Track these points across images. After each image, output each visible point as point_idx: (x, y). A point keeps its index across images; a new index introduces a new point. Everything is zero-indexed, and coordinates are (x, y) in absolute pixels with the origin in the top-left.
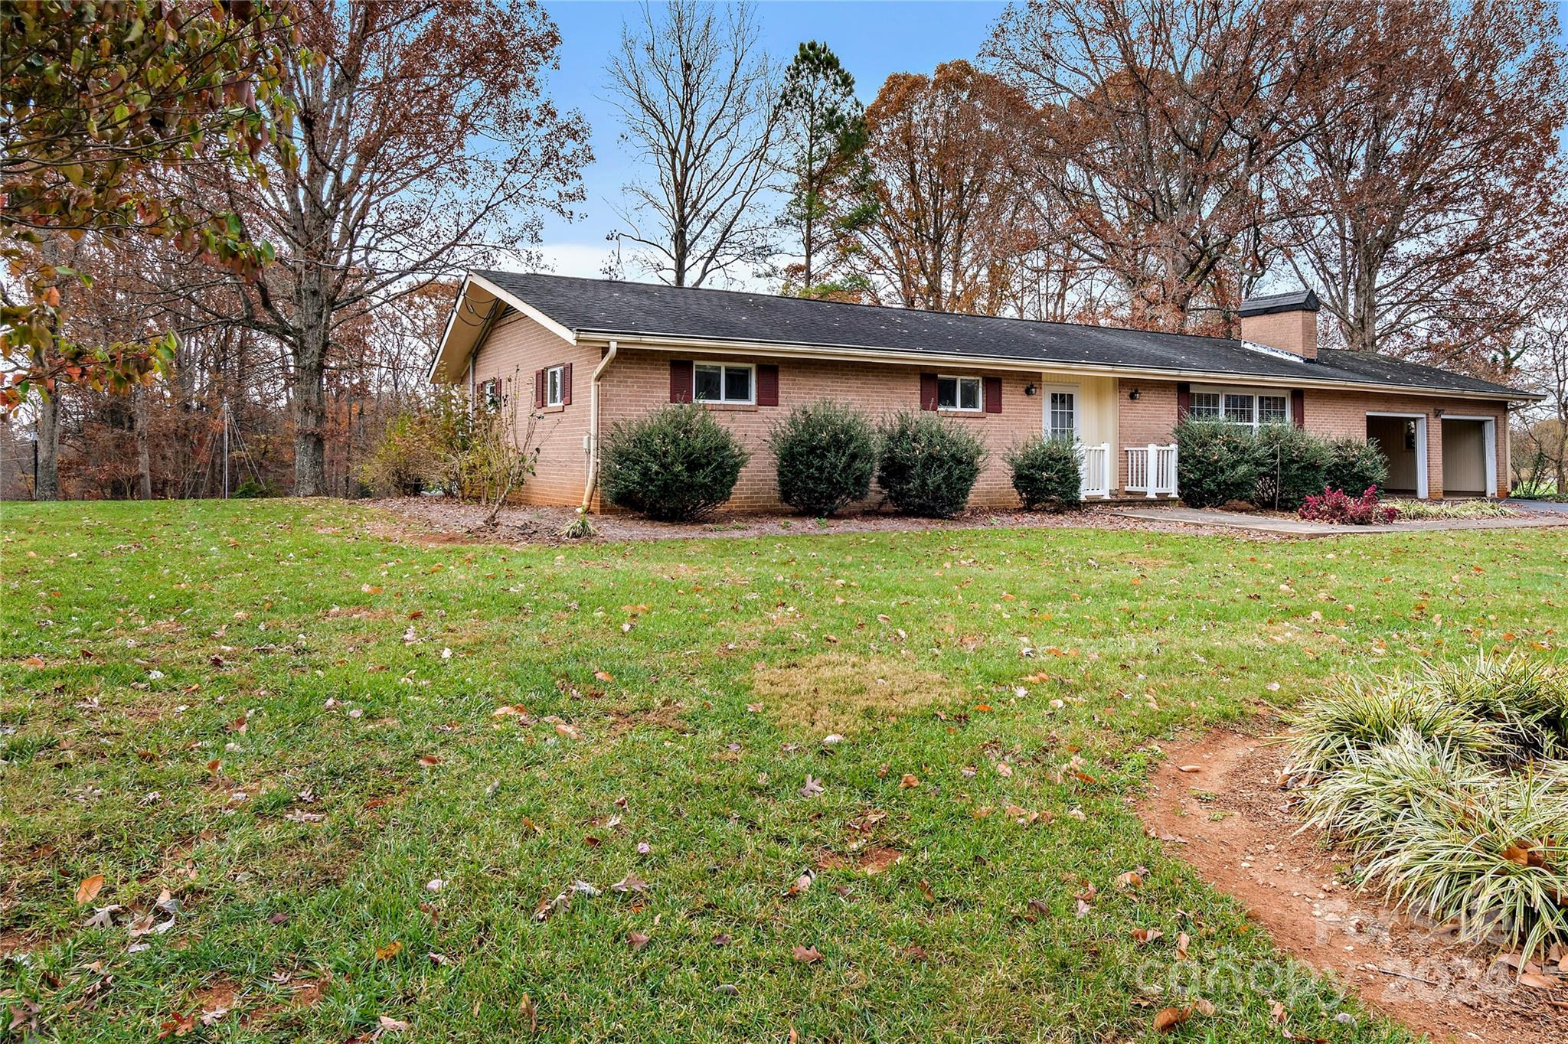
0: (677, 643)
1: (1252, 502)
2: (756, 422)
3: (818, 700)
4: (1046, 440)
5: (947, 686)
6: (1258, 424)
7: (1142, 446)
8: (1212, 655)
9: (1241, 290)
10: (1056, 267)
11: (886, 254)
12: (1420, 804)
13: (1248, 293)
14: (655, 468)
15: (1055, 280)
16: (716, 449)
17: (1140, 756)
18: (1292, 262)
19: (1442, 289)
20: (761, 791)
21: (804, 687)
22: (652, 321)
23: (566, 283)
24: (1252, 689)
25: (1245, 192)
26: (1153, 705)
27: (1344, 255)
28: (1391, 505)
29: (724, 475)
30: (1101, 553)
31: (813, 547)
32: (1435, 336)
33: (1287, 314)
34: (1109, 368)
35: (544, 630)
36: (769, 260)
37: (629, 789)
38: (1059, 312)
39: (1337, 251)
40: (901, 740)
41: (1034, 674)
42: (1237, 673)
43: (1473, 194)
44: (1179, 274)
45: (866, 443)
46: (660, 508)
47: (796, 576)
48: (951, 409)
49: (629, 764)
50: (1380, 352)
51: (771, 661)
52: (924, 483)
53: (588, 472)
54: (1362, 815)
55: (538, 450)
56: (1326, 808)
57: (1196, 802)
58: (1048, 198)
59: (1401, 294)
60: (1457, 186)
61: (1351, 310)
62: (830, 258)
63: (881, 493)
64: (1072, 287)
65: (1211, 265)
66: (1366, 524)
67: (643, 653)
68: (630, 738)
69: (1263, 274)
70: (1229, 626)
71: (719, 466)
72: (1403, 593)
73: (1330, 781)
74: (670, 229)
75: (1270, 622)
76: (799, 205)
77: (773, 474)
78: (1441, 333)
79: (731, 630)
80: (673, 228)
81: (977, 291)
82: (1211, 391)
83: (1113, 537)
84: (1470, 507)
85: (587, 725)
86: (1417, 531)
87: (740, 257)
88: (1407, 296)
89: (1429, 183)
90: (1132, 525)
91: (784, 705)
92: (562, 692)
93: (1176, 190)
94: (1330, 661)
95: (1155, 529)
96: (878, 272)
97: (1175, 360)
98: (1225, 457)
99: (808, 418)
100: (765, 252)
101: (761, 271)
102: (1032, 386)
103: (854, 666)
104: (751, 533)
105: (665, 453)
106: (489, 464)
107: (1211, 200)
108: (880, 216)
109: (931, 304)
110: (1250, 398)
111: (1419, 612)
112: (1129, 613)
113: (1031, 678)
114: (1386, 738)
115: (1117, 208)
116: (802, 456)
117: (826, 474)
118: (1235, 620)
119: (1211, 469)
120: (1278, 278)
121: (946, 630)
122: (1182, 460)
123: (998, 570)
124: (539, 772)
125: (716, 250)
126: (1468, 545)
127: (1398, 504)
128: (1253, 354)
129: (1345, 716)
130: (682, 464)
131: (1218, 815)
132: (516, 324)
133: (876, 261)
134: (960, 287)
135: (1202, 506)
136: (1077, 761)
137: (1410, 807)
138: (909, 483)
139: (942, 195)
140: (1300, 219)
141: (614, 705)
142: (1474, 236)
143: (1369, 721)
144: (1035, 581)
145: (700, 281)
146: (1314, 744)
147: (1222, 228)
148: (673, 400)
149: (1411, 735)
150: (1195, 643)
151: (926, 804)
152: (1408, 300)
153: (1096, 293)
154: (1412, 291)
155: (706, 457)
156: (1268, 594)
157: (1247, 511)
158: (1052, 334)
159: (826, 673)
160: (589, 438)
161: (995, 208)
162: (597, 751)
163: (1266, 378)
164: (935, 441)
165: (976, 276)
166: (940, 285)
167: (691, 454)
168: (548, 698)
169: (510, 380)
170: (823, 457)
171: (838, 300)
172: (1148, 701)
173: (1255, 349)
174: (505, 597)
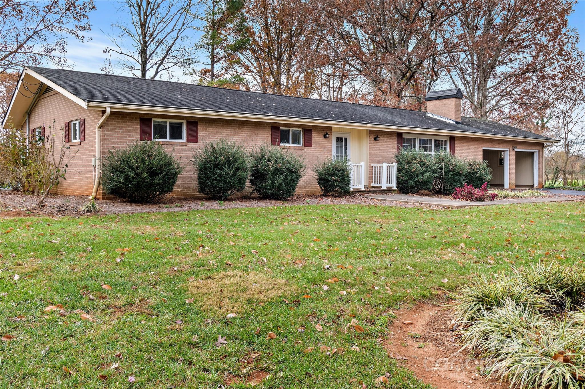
0: (146, 268)
1: (431, 191)
2: (186, 151)
3: (223, 295)
4: (334, 161)
5: (289, 286)
6: (434, 153)
7: (380, 163)
8: (416, 266)
9: (426, 88)
10: (338, 74)
11: (253, 65)
12: (515, 336)
13: (429, 89)
14: (132, 175)
15: (337, 80)
16: (165, 165)
17: (384, 318)
18: (450, 75)
19: (516, 89)
20: (195, 345)
21: (215, 289)
22: (129, 96)
23: (81, 75)
24: (435, 282)
25: (429, 39)
26: (389, 292)
27: (473, 72)
28: (493, 192)
29: (169, 179)
30: (361, 217)
31: (217, 215)
32: (513, 112)
33: (448, 100)
34: (365, 125)
35: (72, 263)
36: (192, 66)
37: (123, 347)
38: (339, 96)
39: (470, 70)
40: (266, 315)
41: (332, 278)
42: (428, 274)
43: (530, 45)
44: (397, 79)
45: (244, 162)
46: (135, 197)
47: (209, 231)
48: (287, 145)
49: (122, 334)
50: (488, 119)
51: (197, 276)
52: (273, 183)
53: (95, 177)
54: (489, 342)
55: (67, 165)
56: (472, 339)
57: (411, 339)
58: (334, 39)
59: (498, 91)
60: (524, 40)
61: (476, 98)
62: (224, 66)
63: (251, 187)
64: (345, 84)
65: (412, 76)
66: (482, 201)
67: (128, 274)
68: (122, 320)
69: (437, 80)
70: (423, 252)
71: (167, 174)
72: (500, 233)
73: (473, 326)
74: (138, 48)
75: (442, 249)
76: (207, 38)
77: (195, 178)
78: (515, 110)
79: (175, 260)
80: (140, 47)
81: (299, 85)
82: (412, 137)
83: (366, 209)
84: (526, 193)
85: (98, 313)
86: (505, 204)
87: (176, 64)
88: (501, 92)
89: (512, 38)
90: (375, 203)
91: (205, 299)
92: (84, 296)
93: (396, 37)
94: (470, 267)
95: (386, 204)
96: (249, 74)
97: (396, 121)
98: (419, 169)
99: (214, 149)
100: (189, 62)
101: (187, 72)
102: (327, 133)
103: (240, 277)
104: (184, 209)
105: (138, 167)
106: (39, 173)
107: (413, 43)
108: (250, 45)
109: (276, 91)
110: (431, 140)
111: (507, 243)
112: (376, 246)
113: (330, 280)
114: (499, 304)
115: (368, 45)
116: (211, 168)
117: (223, 178)
118: (425, 248)
119: (412, 175)
120: (443, 82)
121: (287, 257)
122: (399, 170)
123: (311, 226)
124: (71, 341)
125: (163, 60)
126: (528, 210)
127: (496, 191)
128: (432, 119)
129: (480, 295)
130: (147, 173)
131: (422, 345)
132: (52, 97)
133: (248, 68)
134: (290, 83)
135: (408, 193)
136: (354, 321)
137: (511, 337)
138: (266, 182)
139: (281, 35)
140: (454, 54)
141: (113, 302)
142: (531, 65)
143: (491, 296)
144: (330, 231)
145: (154, 76)
146: (466, 309)
147: (417, 57)
148: (141, 139)
149: (510, 303)
150: (408, 260)
151: (280, 347)
152: (502, 94)
153: (357, 87)
154: (503, 90)
155: (159, 169)
156: (440, 236)
157: (428, 195)
158: (336, 107)
159: (226, 281)
160: (95, 159)
161: (308, 43)
162: (104, 327)
163: (438, 131)
164: (279, 161)
165: (298, 77)
166: (280, 81)
167: (152, 168)
168: (75, 300)
169: (50, 127)
170: (221, 169)
171: (228, 88)
172: (387, 290)
173: (433, 117)
174: (50, 245)
